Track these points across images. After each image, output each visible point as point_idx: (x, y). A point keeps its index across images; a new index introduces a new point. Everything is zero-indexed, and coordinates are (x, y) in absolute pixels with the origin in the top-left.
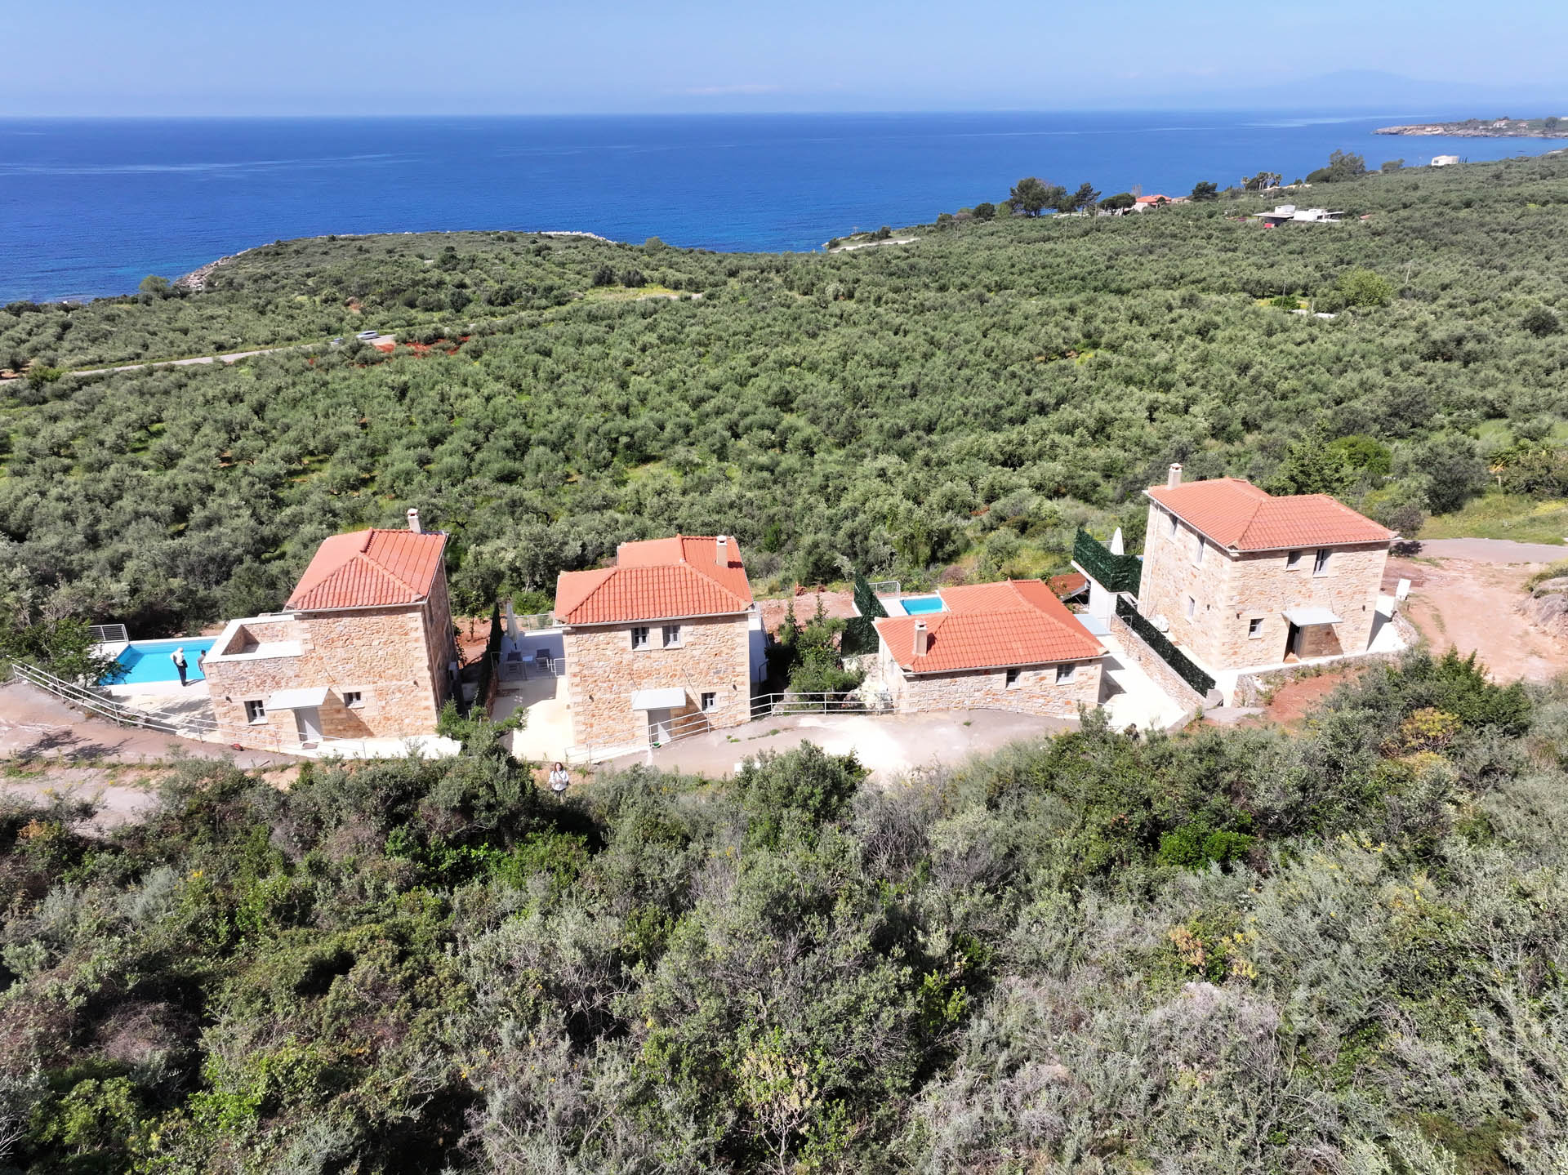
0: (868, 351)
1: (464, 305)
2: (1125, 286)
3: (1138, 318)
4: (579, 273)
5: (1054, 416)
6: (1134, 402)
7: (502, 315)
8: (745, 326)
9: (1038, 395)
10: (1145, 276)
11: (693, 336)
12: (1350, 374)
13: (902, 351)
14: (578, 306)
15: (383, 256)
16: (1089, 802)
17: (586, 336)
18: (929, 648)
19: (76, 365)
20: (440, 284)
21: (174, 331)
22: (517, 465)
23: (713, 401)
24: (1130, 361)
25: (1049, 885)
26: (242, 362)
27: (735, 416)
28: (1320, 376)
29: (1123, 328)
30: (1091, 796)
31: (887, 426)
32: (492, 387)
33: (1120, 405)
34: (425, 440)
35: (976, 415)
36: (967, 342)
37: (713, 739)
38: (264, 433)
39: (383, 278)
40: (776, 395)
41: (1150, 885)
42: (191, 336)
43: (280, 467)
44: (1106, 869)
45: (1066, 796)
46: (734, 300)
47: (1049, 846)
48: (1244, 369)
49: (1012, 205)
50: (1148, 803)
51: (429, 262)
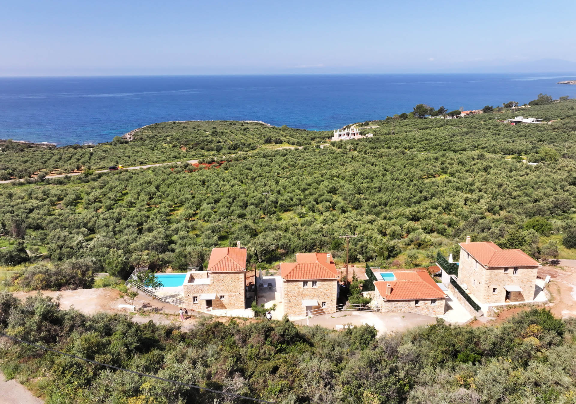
0: (363, 173)
1: (221, 150)
2: (457, 149)
3: (461, 163)
4: (259, 138)
5: (430, 202)
6: (459, 197)
7: (234, 153)
8: (318, 161)
9: (424, 194)
10: (464, 145)
11: (300, 164)
12: (540, 190)
13: (375, 173)
14: (260, 151)
15: (192, 130)
16: (438, 344)
17: (263, 164)
18: (391, 292)
19: (97, 169)
20: (212, 141)
21: (126, 156)
22: (244, 212)
23: (309, 190)
24: (458, 180)
25: (428, 365)
26: (149, 169)
27: (316, 196)
28: (530, 190)
29: (456, 167)
30: (439, 342)
31: (371, 203)
32: (233, 182)
33: (454, 199)
34: (213, 201)
35: (402, 200)
36: (398, 170)
37: (327, 317)
38: (161, 196)
39: (193, 139)
40: (331, 189)
41: (454, 367)
42: (131, 159)
43: (167, 209)
44: (443, 362)
45: (433, 342)
46: (314, 150)
47: (428, 355)
48: (500, 186)
49: (414, 114)
50: (454, 345)
51: (208, 133)
